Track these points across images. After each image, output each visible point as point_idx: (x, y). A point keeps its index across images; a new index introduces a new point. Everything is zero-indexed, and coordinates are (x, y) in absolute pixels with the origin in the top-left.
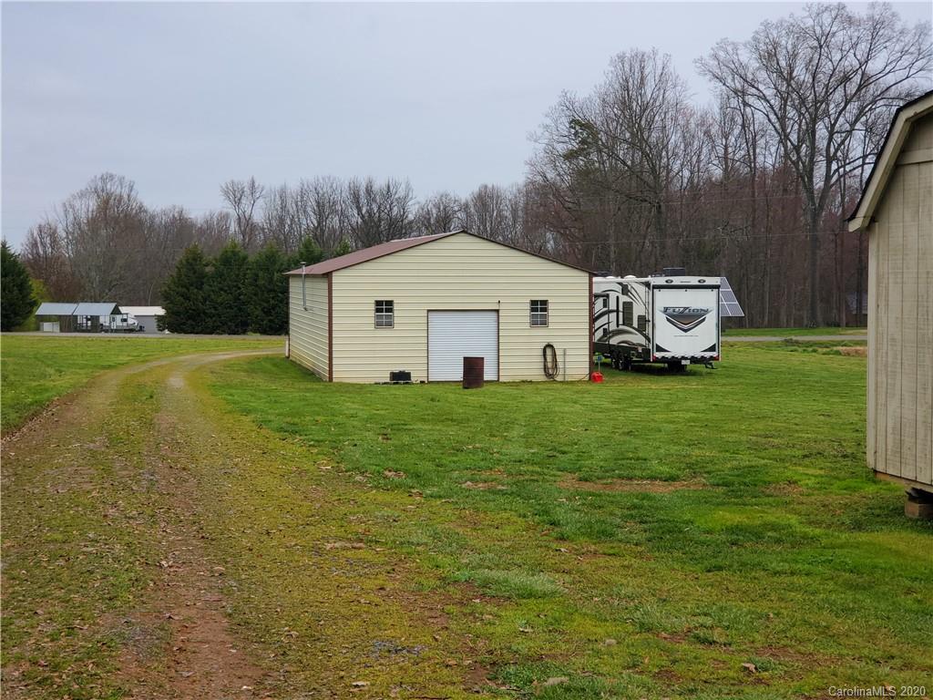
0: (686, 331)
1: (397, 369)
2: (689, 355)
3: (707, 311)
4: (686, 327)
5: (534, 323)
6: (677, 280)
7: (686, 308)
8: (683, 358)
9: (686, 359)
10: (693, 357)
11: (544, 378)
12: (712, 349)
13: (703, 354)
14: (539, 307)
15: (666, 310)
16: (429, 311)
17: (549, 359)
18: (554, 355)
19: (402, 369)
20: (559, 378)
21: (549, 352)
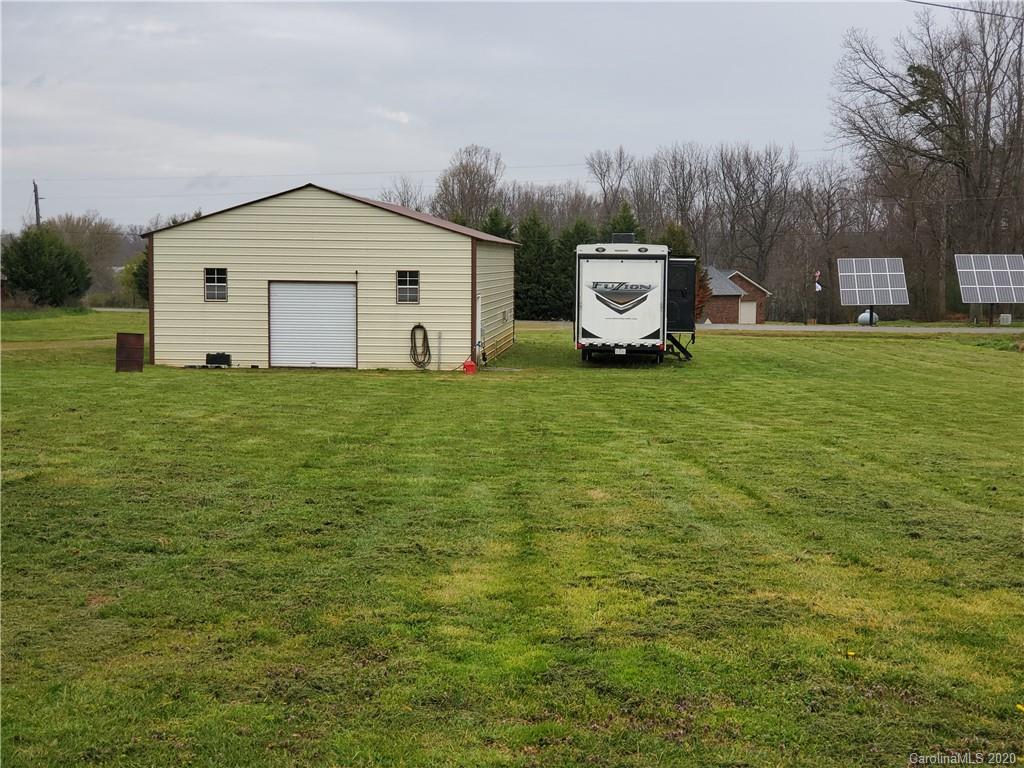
0: (621, 312)
1: (214, 351)
2: (624, 342)
3: (649, 288)
4: (621, 307)
5: (401, 299)
6: (611, 248)
7: (621, 284)
8: (617, 346)
9: (621, 347)
10: (629, 345)
11: (413, 367)
12: (655, 335)
13: (643, 342)
14: (408, 281)
15: (596, 285)
16: (270, 282)
17: (419, 343)
18: (425, 339)
19: (221, 351)
20: (432, 367)
21: (419, 335)
